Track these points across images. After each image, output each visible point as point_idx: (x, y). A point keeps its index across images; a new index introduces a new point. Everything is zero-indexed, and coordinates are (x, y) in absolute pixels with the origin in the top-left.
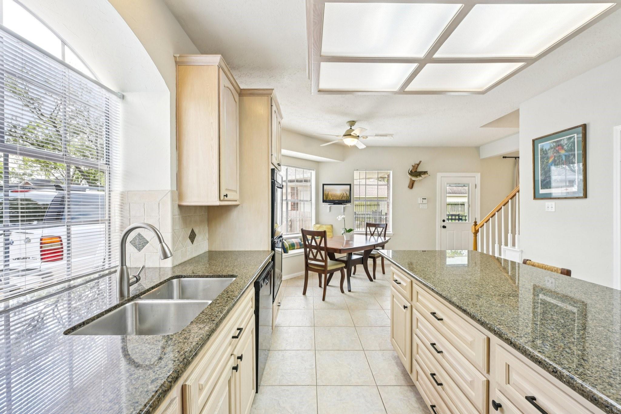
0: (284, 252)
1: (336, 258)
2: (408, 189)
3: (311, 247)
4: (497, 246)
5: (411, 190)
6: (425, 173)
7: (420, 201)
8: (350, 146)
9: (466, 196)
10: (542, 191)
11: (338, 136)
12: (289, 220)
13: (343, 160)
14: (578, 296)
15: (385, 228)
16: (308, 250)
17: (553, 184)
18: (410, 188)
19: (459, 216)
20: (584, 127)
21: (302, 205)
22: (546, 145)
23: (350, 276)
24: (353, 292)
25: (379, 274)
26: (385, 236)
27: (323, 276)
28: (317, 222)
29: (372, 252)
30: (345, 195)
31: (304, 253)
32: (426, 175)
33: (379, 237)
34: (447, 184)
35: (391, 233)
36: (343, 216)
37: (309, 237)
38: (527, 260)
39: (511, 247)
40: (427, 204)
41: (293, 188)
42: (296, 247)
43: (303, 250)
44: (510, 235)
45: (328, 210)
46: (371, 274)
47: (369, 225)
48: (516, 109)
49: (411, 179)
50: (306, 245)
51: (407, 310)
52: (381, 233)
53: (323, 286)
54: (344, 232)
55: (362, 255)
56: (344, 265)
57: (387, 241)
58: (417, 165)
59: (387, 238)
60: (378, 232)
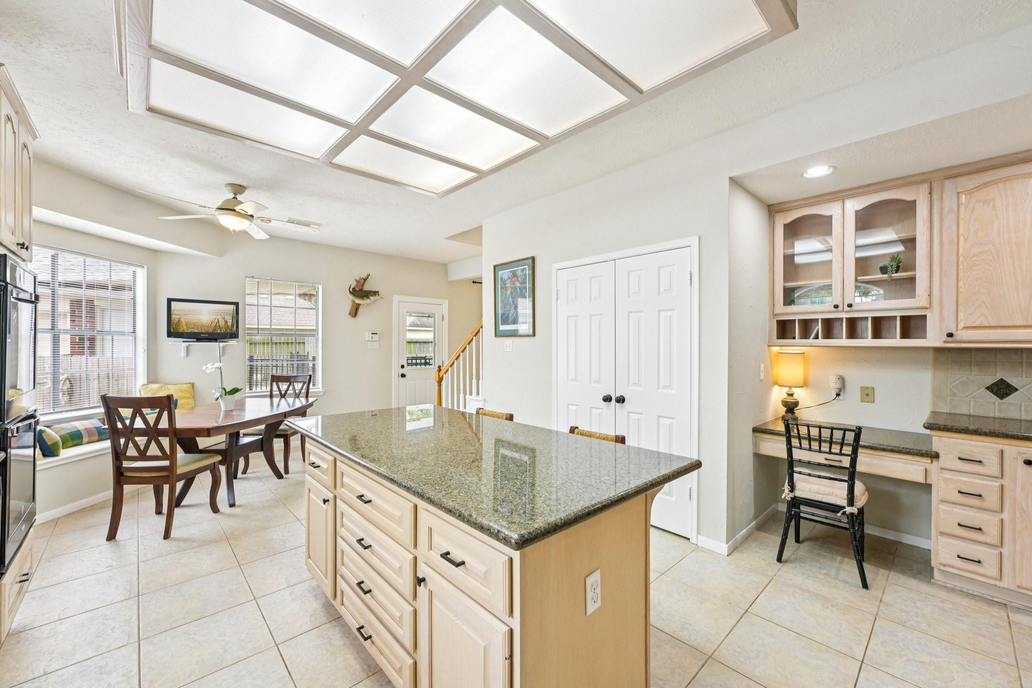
0: (45, 455)
1: (201, 447)
2: (349, 317)
3: (130, 432)
4: (461, 396)
5: (354, 320)
6: (375, 293)
7: (368, 336)
8: (234, 231)
9: (431, 331)
10: (502, 328)
11: (205, 207)
12: (62, 377)
13: (221, 256)
14: (521, 441)
15: (307, 382)
16: (122, 441)
17: (520, 320)
18: (352, 316)
19: (425, 360)
20: (533, 259)
21: (108, 344)
22: (504, 274)
23: (236, 478)
24: (239, 506)
25: (295, 463)
26: (307, 396)
27: (166, 488)
28: (152, 378)
29: (282, 427)
30: (222, 323)
31: (110, 450)
32: (377, 297)
33: (297, 399)
34: (407, 312)
35: (320, 390)
36: (217, 365)
37: (126, 412)
38: (480, 409)
39: (475, 396)
40: (378, 343)
41: (76, 304)
42: (85, 440)
43: (107, 444)
44: (474, 381)
45: (183, 353)
46: (281, 466)
47: (276, 379)
48: (478, 225)
49: (353, 302)
50: (118, 429)
51: (328, 504)
52: (300, 392)
53: (165, 509)
54: (221, 396)
55: (261, 435)
56: (219, 458)
57: (311, 405)
58: (362, 280)
59: (311, 400)
60: (294, 389)
